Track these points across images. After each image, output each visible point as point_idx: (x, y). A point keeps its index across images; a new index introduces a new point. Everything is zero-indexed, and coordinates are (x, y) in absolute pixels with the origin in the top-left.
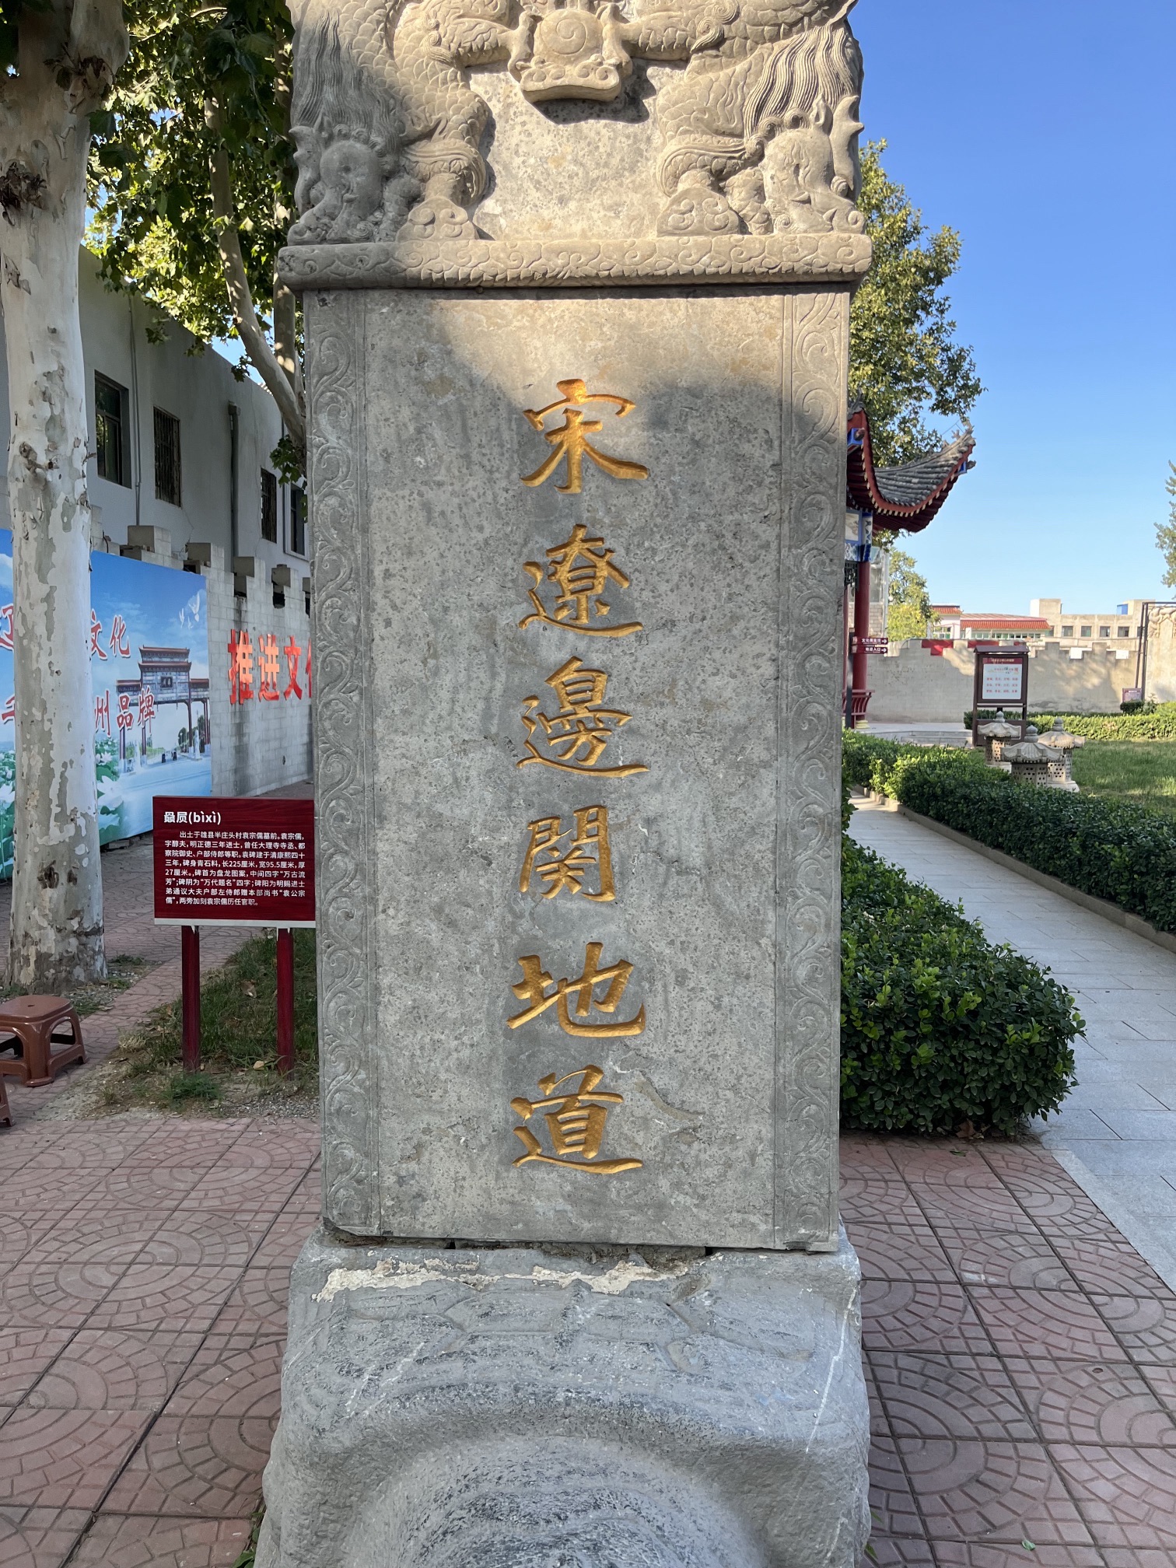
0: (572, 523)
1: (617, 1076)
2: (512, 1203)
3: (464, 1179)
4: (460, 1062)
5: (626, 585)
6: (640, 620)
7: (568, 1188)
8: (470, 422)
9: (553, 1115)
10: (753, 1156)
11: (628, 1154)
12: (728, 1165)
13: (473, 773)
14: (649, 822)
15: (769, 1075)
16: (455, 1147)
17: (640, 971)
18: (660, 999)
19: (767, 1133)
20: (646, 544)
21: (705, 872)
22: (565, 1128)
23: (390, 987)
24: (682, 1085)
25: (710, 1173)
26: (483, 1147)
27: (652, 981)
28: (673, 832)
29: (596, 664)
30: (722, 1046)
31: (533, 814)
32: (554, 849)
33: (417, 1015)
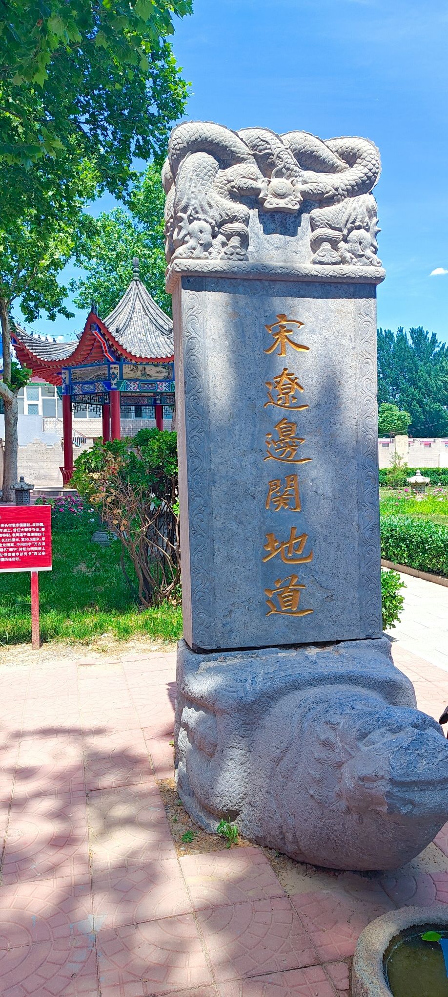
0: (283, 368)
1: (303, 578)
2: (266, 631)
3: (248, 622)
4: (245, 576)
5: (302, 391)
6: (308, 404)
7: (286, 623)
8: (245, 329)
9: (280, 594)
10: (352, 604)
11: (308, 608)
12: (344, 608)
13: (248, 463)
14: (312, 480)
15: (357, 573)
16: (244, 610)
17: (310, 537)
18: (318, 547)
19: (357, 596)
20: (309, 376)
21: (333, 498)
22: (284, 600)
23: (218, 548)
24: (327, 580)
25: (338, 612)
26: (254, 610)
27: (315, 541)
28: (321, 484)
29: (293, 421)
30: (340, 563)
31: (270, 479)
32: (278, 492)
33: (229, 559)
